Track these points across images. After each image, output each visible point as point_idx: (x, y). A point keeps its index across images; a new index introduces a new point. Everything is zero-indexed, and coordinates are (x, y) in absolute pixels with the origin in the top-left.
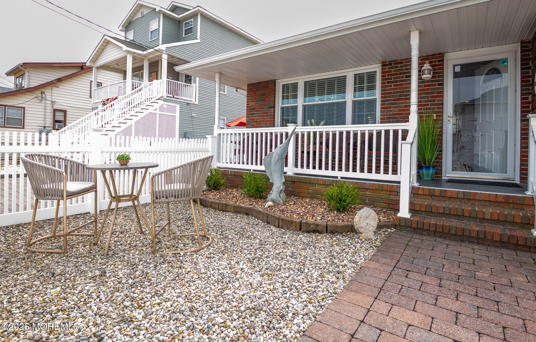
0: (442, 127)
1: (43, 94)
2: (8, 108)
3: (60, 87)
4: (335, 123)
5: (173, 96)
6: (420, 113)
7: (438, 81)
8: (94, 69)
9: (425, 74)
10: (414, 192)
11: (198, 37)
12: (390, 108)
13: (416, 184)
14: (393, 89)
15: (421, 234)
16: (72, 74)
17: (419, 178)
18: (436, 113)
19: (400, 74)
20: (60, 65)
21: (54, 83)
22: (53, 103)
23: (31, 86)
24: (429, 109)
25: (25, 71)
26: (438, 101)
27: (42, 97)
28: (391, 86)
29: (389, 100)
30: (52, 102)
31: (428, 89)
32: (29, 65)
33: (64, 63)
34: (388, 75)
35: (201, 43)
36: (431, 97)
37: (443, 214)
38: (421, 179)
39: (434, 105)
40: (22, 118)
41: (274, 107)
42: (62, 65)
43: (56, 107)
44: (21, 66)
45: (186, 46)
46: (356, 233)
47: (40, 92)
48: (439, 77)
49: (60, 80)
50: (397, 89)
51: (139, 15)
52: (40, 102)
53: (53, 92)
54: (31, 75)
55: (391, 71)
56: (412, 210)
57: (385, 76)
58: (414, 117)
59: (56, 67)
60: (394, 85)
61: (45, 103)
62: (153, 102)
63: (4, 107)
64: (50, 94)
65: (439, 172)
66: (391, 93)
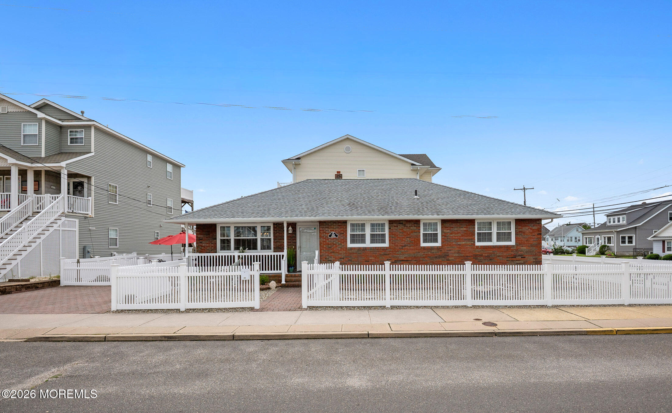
0: (296, 251)
4: (252, 249)
5: (73, 211)
6: (288, 247)
7: (294, 233)
9: (289, 231)
10: (286, 276)
11: (93, 150)
12: (277, 243)
13: (287, 273)
14: (278, 235)
15: (288, 287)
17: (288, 271)
18: (294, 246)
19: (281, 229)
24: (291, 244)
26: (295, 241)
28: (277, 234)
29: (277, 240)
31: (291, 236)
34: (276, 229)
35: (95, 156)
36: (292, 239)
37: (294, 281)
38: (289, 271)
39: (293, 242)
41: (216, 239)
45: (83, 161)
46: (270, 289)
48: (295, 232)
50: (279, 235)
55: (277, 228)
56: (286, 281)
57: (275, 229)
58: (285, 250)
60: (279, 234)
62: (56, 219)
65: (296, 268)
66: (277, 237)
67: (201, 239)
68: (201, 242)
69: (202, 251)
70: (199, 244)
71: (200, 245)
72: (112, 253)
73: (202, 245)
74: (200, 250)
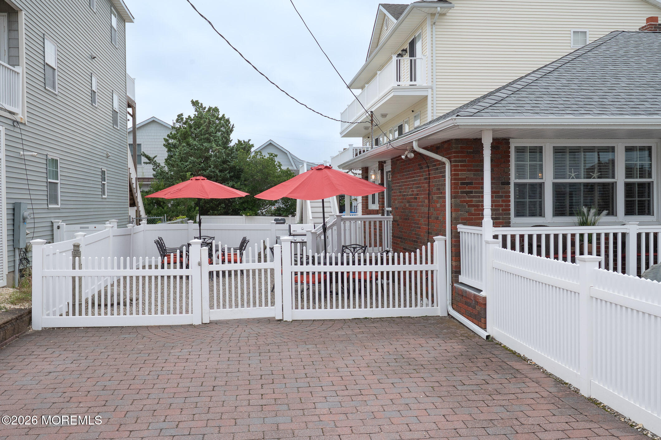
41: (510, 184)
67: (467, 184)
68: (467, 193)
69: (472, 219)
70: (461, 197)
71: (464, 201)
72: (53, 221)
73: (471, 201)
74: (466, 215)
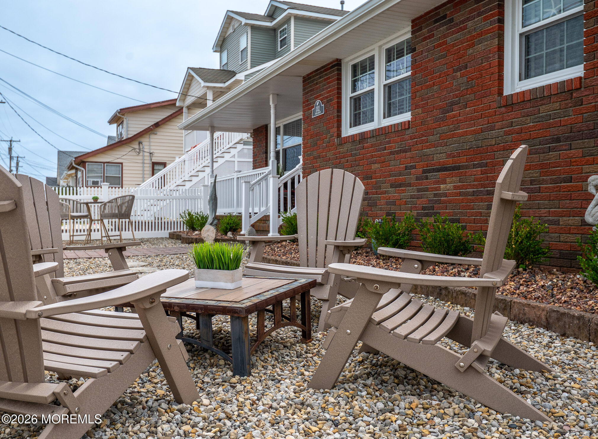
1: (140, 144)
2: (107, 165)
3: (158, 133)
8: (184, 108)
16: (171, 115)
20: (158, 105)
21: (152, 130)
22: (151, 155)
23: (130, 136)
25: (123, 118)
27: (140, 149)
30: (150, 153)
32: (126, 110)
33: (163, 102)
40: (120, 176)
42: (161, 104)
43: (155, 160)
44: (119, 113)
47: (137, 143)
49: (157, 125)
51: (231, 30)
52: (138, 155)
53: (152, 140)
54: (130, 122)
59: (154, 108)
61: (143, 156)
62: (230, 148)
63: (103, 164)
64: (148, 144)
